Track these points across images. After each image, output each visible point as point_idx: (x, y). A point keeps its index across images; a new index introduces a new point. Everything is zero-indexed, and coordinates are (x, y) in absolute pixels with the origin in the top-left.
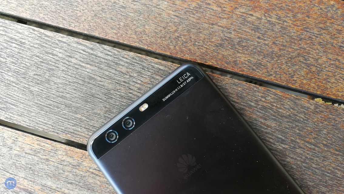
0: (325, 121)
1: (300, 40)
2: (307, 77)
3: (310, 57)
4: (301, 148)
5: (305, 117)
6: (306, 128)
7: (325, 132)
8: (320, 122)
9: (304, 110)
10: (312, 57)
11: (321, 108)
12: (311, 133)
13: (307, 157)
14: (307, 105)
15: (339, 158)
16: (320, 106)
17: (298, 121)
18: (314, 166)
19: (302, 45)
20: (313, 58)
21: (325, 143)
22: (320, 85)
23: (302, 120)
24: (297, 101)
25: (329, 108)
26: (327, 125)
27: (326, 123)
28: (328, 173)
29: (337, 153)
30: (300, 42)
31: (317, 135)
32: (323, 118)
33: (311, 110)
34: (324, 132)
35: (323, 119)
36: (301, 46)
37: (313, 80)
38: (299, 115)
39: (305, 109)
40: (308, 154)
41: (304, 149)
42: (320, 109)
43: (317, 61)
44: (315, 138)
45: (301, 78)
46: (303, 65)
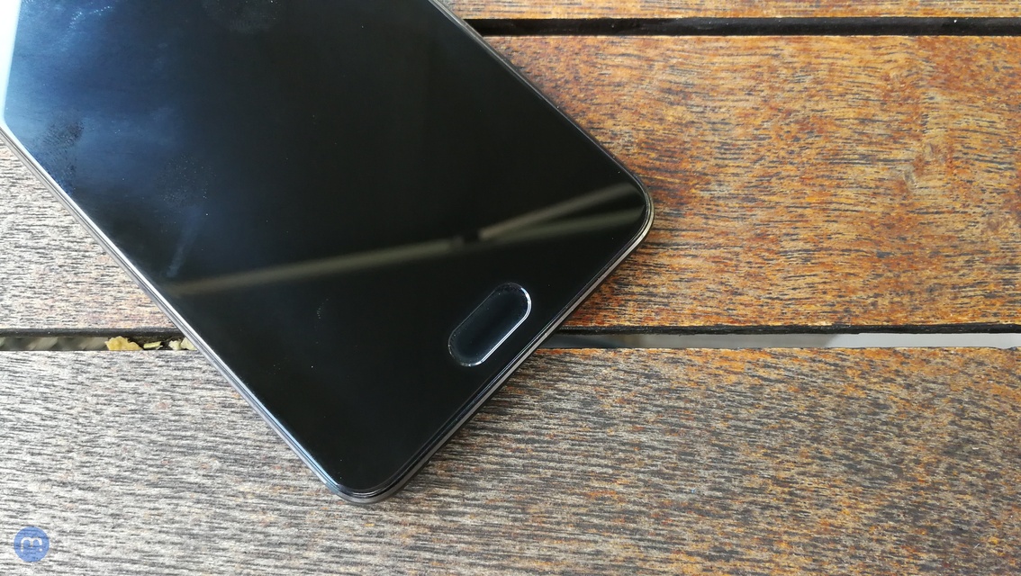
0: (110, 402)
1: (13, 185)
2: (41, 288)
3: (48, 226)
4: (42, 506)
5: (48, 409)
6: (53, 441)
7: (110, 436)
8: (94, 412)
9: (42, 390)
10: (51, 224)
11: (90, 369)
12: (69, 451)
13: (62, 532)
14: (49, 370)
15: (162, 504)
16: (89, 365)
17: (27, 427)
18: (88, 551)
19: (21, 196)
20: (57, 227)
21: (113, 471)
22: (82, 301)
23: (37, 420)
24: (19, 367)
25: (116, 363)
26: (114, 414)
27: (109, 410)
28: (134, 562)
29: (154, 491)
30: (13, 189)
31: (87, 453)
32: (102, 396)
33: (63, 384)
34: (108, 440)
35: (102, 400)
36: (17, 201)
37: (62, 290)
38: (28, 408)
39: (46, 386)
40: (65, 520)
41: (51, 507)
42: (89, 372)
43: (69, 232)
44: (83, 465)
45: (25, 294)
46: (27, 256)
